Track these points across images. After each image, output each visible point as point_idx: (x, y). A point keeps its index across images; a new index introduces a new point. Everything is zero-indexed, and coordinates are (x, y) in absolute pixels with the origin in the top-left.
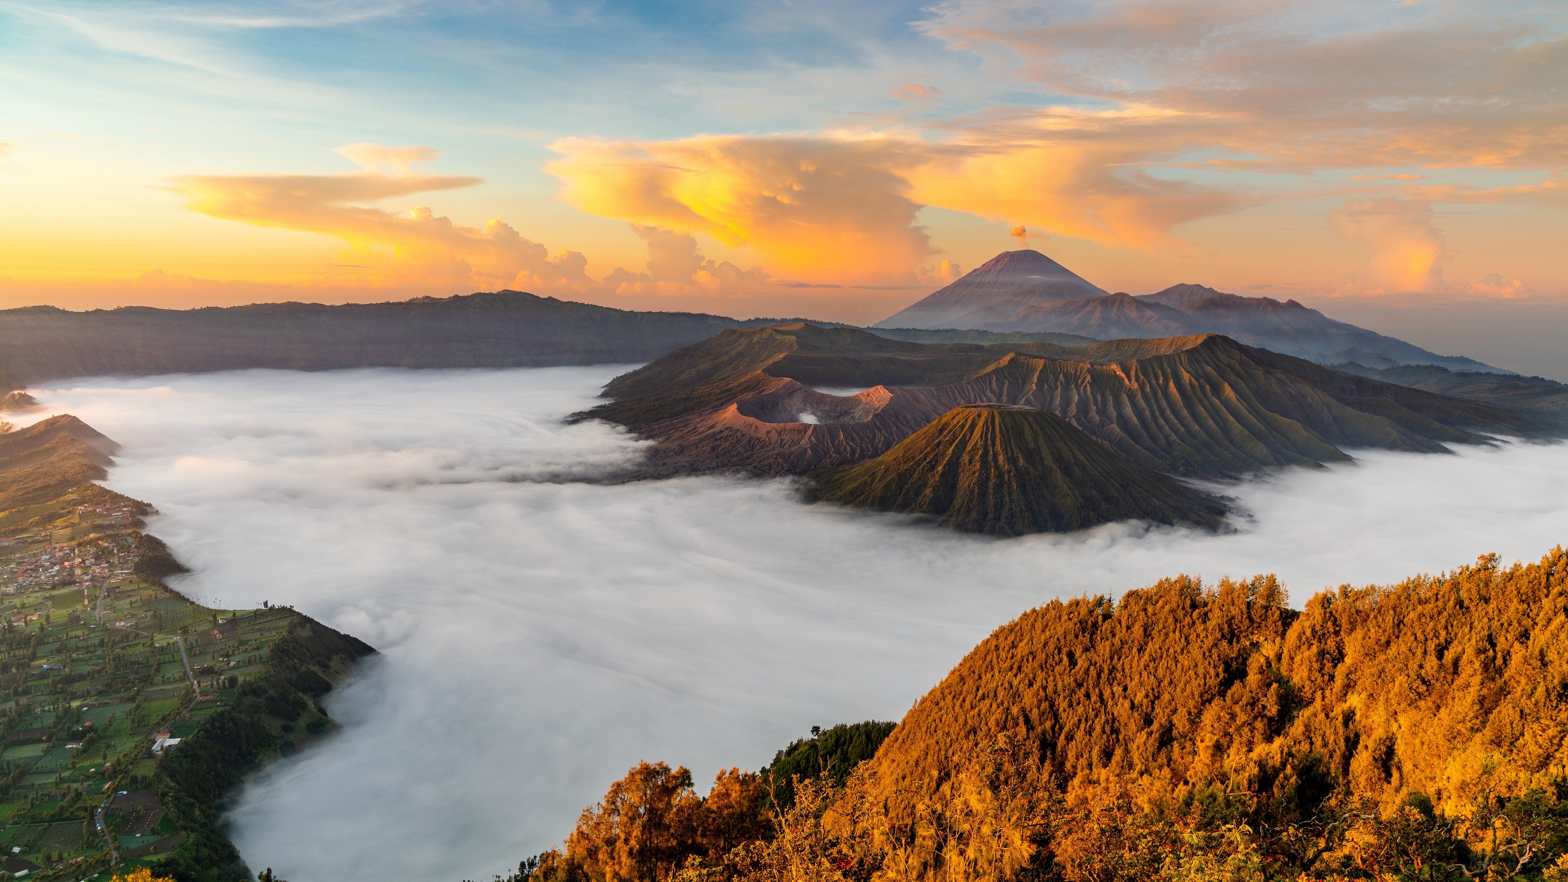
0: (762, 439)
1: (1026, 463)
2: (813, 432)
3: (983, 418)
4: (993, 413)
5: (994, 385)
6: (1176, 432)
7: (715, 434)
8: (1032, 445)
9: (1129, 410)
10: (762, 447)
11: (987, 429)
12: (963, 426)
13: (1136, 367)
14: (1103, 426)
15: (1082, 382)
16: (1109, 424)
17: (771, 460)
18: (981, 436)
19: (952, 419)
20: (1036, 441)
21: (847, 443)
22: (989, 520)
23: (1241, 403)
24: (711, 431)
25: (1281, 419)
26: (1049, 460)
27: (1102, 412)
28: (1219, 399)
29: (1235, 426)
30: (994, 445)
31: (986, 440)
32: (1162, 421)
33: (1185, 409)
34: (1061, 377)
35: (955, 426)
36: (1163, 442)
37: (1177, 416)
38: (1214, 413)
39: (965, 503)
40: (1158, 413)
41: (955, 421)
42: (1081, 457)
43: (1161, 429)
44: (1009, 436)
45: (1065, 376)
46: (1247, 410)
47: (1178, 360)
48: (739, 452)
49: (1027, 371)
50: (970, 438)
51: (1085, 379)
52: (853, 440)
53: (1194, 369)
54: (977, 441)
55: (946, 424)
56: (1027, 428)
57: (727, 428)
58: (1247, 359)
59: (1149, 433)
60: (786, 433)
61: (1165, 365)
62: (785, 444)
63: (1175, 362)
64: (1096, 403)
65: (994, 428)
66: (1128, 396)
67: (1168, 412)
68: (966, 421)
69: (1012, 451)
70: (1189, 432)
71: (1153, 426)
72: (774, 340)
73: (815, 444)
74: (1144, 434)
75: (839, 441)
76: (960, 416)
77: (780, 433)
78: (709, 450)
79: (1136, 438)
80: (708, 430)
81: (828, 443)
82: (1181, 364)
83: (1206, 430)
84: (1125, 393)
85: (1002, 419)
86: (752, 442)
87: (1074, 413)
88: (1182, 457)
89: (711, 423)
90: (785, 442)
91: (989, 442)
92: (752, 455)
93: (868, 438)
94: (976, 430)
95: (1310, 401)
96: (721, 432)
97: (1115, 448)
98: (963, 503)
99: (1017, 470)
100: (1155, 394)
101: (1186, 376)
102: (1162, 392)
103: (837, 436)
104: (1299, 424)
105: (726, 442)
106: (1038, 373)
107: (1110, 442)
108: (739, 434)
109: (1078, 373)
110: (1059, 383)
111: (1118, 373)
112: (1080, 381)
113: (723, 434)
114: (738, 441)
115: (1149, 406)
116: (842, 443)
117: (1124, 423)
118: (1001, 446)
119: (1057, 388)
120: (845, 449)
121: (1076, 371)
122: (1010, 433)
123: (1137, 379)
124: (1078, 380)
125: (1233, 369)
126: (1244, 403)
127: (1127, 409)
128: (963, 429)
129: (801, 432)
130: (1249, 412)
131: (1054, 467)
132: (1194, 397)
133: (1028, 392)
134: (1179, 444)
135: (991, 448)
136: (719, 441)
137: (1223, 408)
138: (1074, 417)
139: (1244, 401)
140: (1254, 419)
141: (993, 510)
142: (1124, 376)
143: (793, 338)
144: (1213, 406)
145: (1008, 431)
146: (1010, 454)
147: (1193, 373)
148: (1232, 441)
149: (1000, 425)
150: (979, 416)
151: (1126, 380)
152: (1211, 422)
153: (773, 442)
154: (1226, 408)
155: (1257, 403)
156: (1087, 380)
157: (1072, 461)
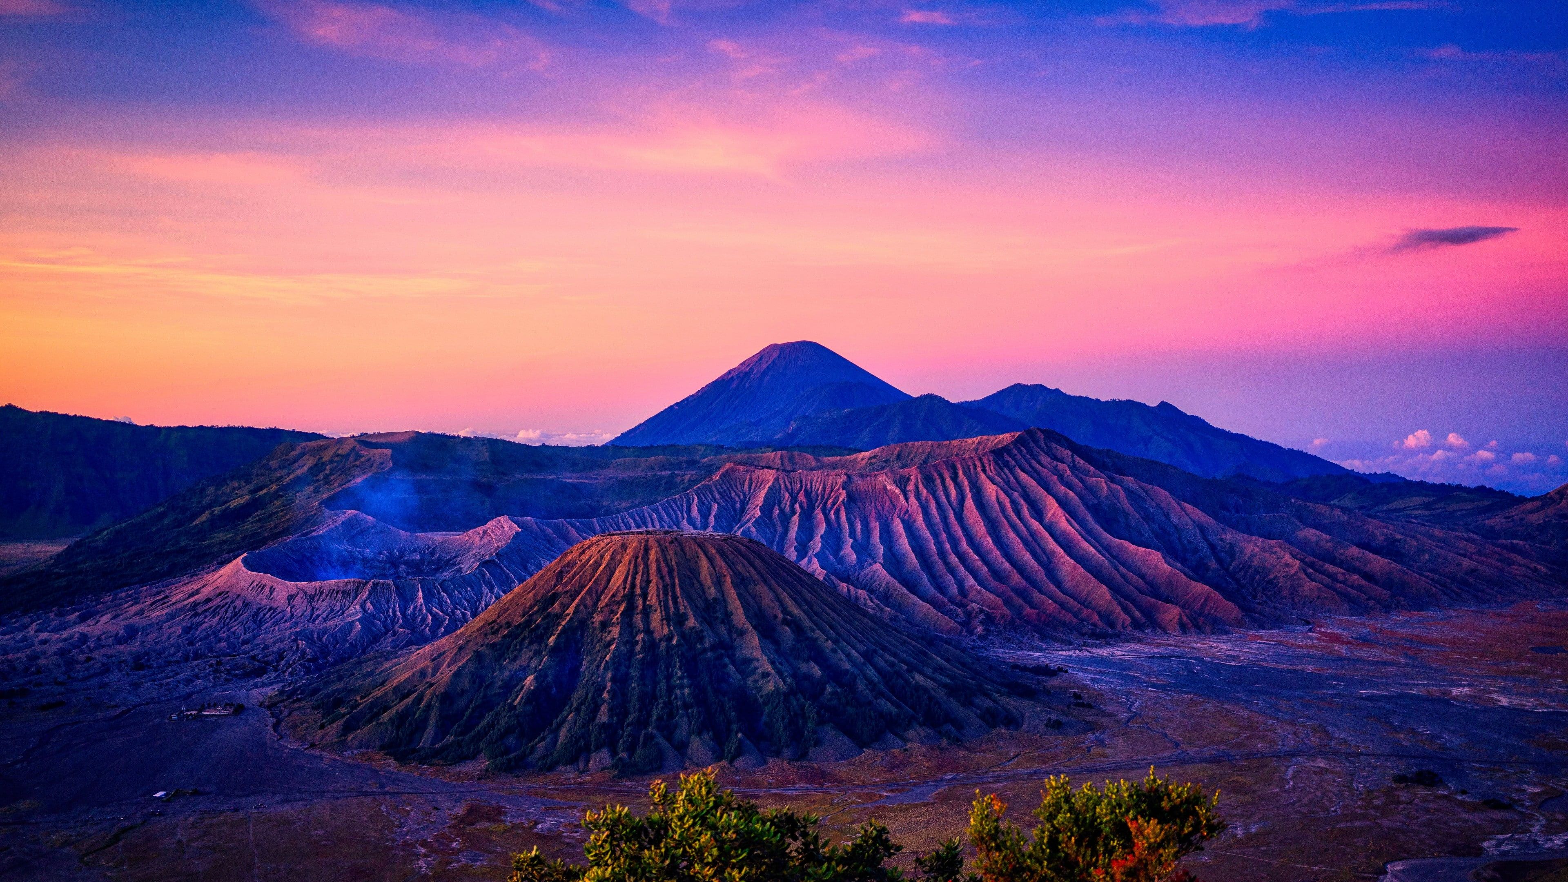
0: (279, 610)
1: (701, 623)
2: (370, 593)
3: (630, 551)
4: (647, 541)
5: (695, 511)
6: (975, 575)
7: (196, 605)
8: (712, 592)
9: (904, 543)
10: (276, 623)
11: (636, 567)
12: (597, 564)
13: (916, 477)
14: (862, 568)
15: (834, 504)
16: (870, 565)
17: (286, 644)
18: (625, 581)
19: (580, 555)
20: (719, 583)
21: (429, 611)
22: (628, 725)
23: (1072, 527)
24: (192, 600)
25: (1132, 547)
26: (740, 617)
27: (863, 549)
28: (1041, 522)
29: (1065, 563)
30: (645, 596)
31: (633, 585)
32: (954, 559)
33: (989, 539)
34: (802, 497)
35: (584, 566)
36: (954, 589)
37: (977, 551)
38: (1032, 543)
39: (590, 697)
40: (948, 546)
41: (584, 558)
42: (796, 611)
43: (951, 570)
44: (672, 578)
45: (808, 494)
46: (1082, 536)
47: (979, 464)
48: (234, 633)
49: (750, 488)
50: (606, 587)
51: (837, 497)
52: (441, 604)
53: (1003, 479)
54: (617, 590)
55: (571, 564)
56: (704, 564)
57: (220, 594)
58: (1082, 461)
59: (933, 576)
60: (323, 596)
61: (961, 473)
62: (318, 616)
63: (975, 468)
64: (853, 534)
65: (647, 567)
66: (903, 521)
67: (964, 544)
68: (602, 556)
69: (675, 602)
70: (996, 573)
71: (940, 568)
72: (358, 456)
73: (372, 614)
74: (925, 579)
75: (415, 608)
76: (593, 548)
77: (311, 599)
78: (179, 632)
79: (912, 586)
80: (189, 597)
81: (394, 611)
82: (984, 471)
83: (1021, 569)
84: (899, 517)
85: (663, 550)
86: (260, 616)
87: (817, 550)
88: (982, 611)
89: (195, 586)
90: (319, 612)
91: (638, 591)
92: (254, 637)
93: (468, 602)
94: (617, 571)
95: (1175, 521)
96: (208, 600)
97: (876, 601)
98: (586, 698)
99: (682, 636)
100: (944, 519)
101: (991, 490)
102: (955, 513)
103: (413, 599)
104: (1159, 554)
105: (214, 617)
106: (765, 490)
107: (871, 592)
108: (239, 604)
109: (828, 490)
110: (797, 506)
111: (889, 488)
112: (830, 501)
113: (210, 604)
114: (236, 614)
115: (935, 534)
116: (421, 610)
117: (894, 562)
118: (658, 596)
119: (794, 513)
120: (424, 620)
121: (824, 488)
122: (675, 573)
123: (918, 496)
124: (828, 499)
125: (1061, 478)
126: (1076, 525)
127: (901, 541)
128: (595, 571)
129: (349, 594)
130: (1085, 539)
131: (749, 627)
132: (1003, 519)
133: (749, 520)
134: (979, 592)
135: (640, 602)
136: (202, 617)
137: (1047, 535)
138: (816, 556)
139: (1078, 524)
140: (1092, 549)
141: (637, 707)
142: (897, 491)
143: (388, 452)
144: (1032, 533)
145: (671, 571)
146: (672, 609)
147: (1003, 483)
148: (1059, 584)
149: (658, 560)
150: (624, 547)
151: (901, 498)
152: (1028, 557)
153: (297, 613)
154: (1051, 535)
155: (1098, 527)
156: (841, 499)
157: (780, 616)
